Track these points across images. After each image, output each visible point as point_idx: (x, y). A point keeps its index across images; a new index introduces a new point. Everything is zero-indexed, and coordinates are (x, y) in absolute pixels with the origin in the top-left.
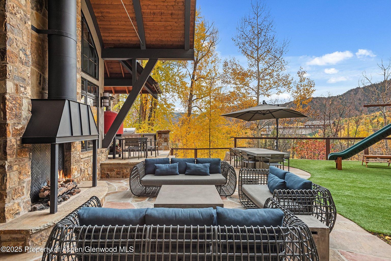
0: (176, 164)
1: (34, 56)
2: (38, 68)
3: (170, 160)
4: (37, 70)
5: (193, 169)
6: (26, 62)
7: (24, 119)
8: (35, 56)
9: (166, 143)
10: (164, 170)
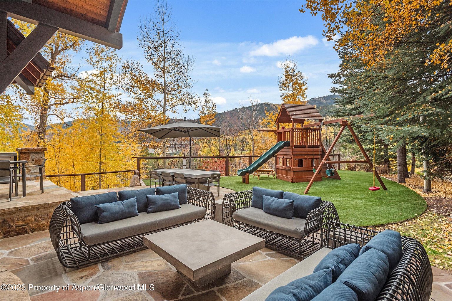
0: (133, 200)
3: (118, 195)
5: (160, 203)
10: (117, 213)
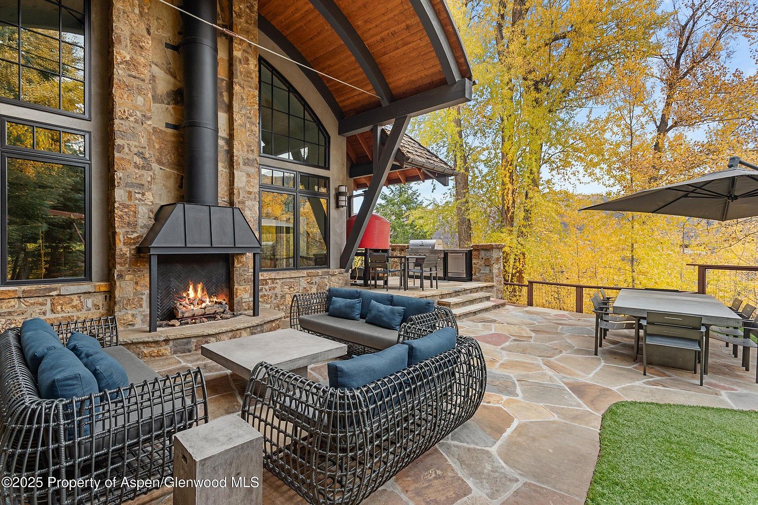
1: (170, 156)
2: (178, 170)
4: (175, 172)
6: (143, 167)
7: (141, 227)
8: (173, 156)
9: (488, 268)
